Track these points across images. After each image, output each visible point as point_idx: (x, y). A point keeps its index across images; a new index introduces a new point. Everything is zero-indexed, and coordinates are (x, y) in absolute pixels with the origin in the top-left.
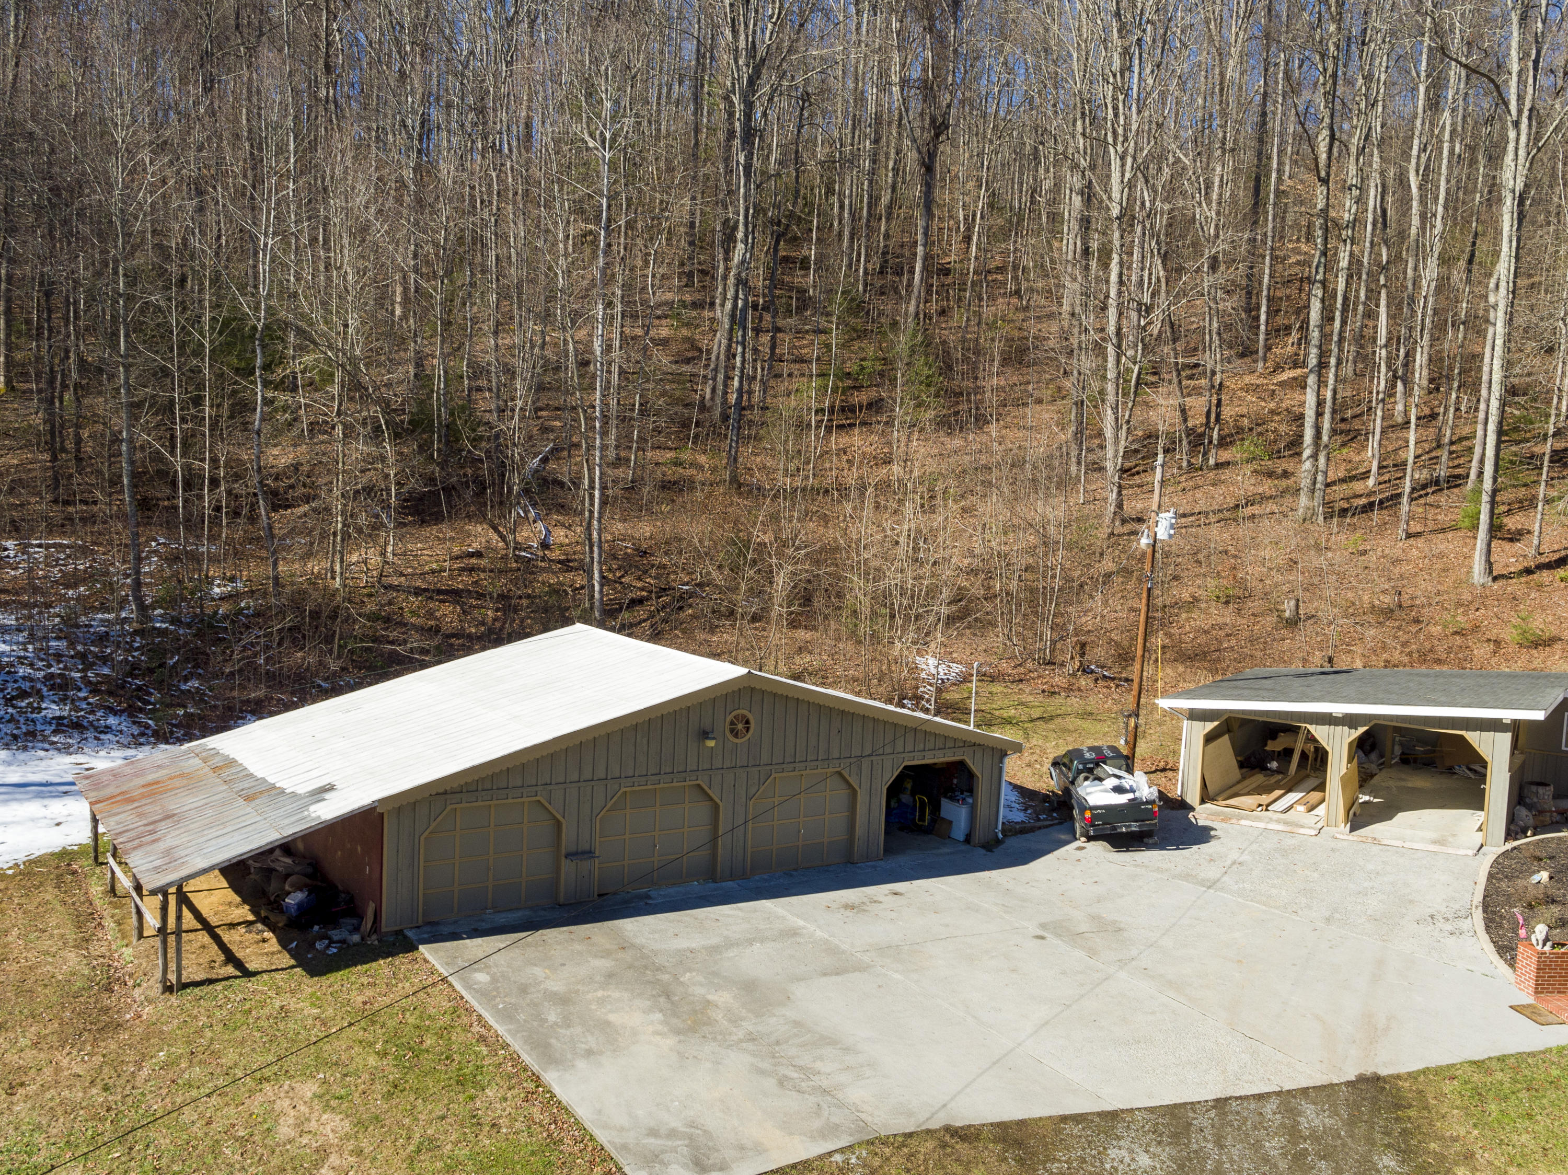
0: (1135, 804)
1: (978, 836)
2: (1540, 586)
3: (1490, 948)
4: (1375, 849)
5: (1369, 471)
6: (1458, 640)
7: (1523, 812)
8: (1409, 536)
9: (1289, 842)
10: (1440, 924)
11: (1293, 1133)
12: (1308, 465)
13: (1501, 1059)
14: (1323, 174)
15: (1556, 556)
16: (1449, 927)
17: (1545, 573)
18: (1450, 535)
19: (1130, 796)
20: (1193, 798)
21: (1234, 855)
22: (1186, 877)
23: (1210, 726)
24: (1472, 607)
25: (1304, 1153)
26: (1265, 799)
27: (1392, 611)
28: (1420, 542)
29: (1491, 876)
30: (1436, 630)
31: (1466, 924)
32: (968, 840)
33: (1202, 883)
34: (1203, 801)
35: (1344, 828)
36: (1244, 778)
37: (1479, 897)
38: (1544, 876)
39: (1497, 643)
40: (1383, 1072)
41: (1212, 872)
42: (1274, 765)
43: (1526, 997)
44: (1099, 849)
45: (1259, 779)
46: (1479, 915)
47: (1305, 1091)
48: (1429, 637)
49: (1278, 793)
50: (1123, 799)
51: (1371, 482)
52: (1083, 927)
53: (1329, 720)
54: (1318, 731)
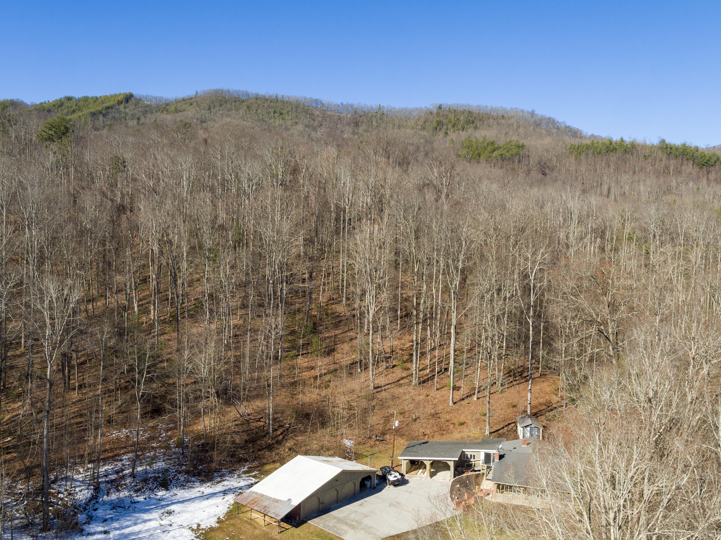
0: (398, 479)
1: (372, 487)
2: (463, 405)
3: (450, 500)
5: (427, 366)
6: (447, 423)
7: (456, 472)
8: (437, 390)
9: (421, 482)
13: (451, 517)
15: (466, 395)
16: (445, 496)
17: (463, 401)
18: (445, 389)
19: (396, 477)
20: (404, 474)
21: (413, 486)
22: (407, 491)
23: (407, 461)
24: (450, 413)
26: (416, 471)
27: (434, 415)
28: (439, 391)
29: (451, 485)
30: (443, 420)
31: (447, 495)
32: (370, 487)
33: (409, 492)
34: (407, 473)
35: (429, 478)
36: (412, 466)
37: (450, 490)
38: (458, 486)
39: (454, 424)
40: (437, 521)
41: (410, 490)
42: (416, 463)
43: (455, 506)
44: (392, 487)
45: (414, 467)
46: (449, 493)
47: (428, 525)
48: (442, 422)
49: (418, 470)
50: (396, 479)
51: (428, 370)
52: (395, 504)
53: (426, 460)
54: (425, 462)
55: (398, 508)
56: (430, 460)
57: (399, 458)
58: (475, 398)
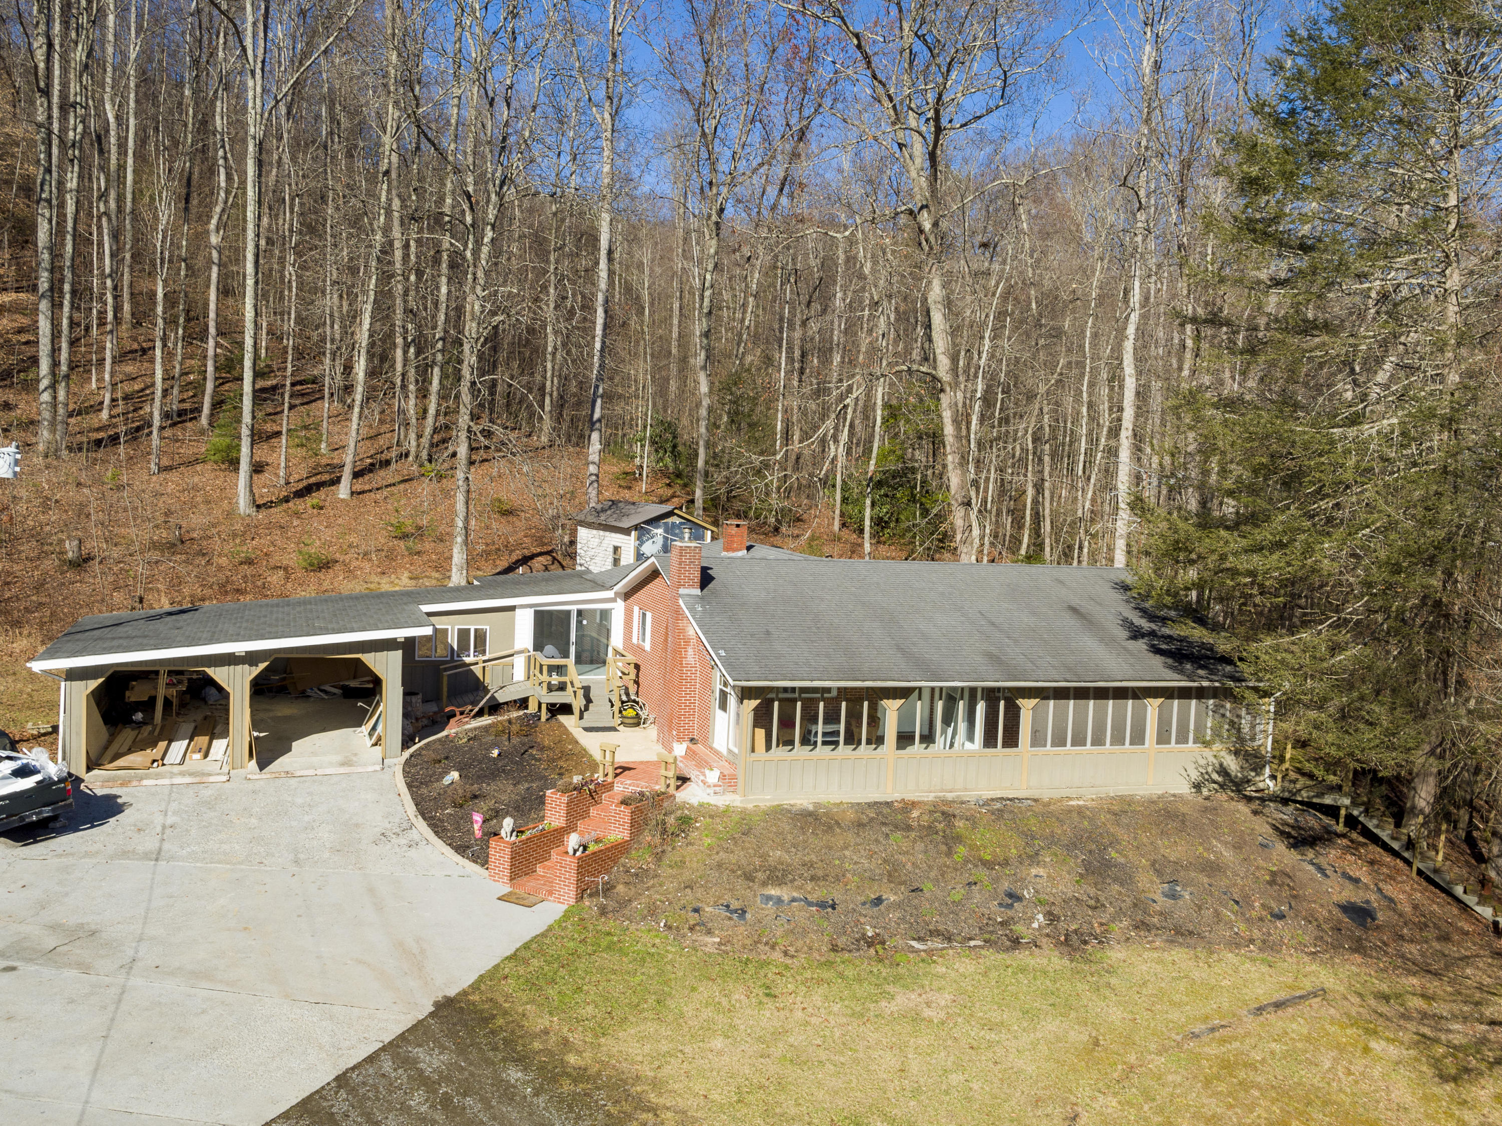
0: (45, 785)
2: (297, 514)
3: (449, 851)
4: (293, 781)
5: (102, 403)
6: (247, 570)
7: (412, 721)
8: (163, 469)
9: (206, 793)
10: (395, 840)
11: (422, 1080)
12: (46, 397)
13: (526, 946)
14: (42, 84)
15: (301, 485)
16: (403, 841)
17: (298, 501)
18: (199, 468)
19: (38, 777)
20: (79, 768)
21: (159, 820)
22: (125, 854)
23: (93, 684)
24: (248, 536)
25: (447, 1098)
26: (156, 752)
27: (175, 545)
28: (174, 476)
29: (409, 786)
30: (224, 561)
31: (414, 835)
33: (146, 856)
34: (89, 769)
35: (251, 767)
36: (112, 737)
37: (411, 808)
38: (455, 775)
39: (286, 569)
40: (452, 992)
41: (149, 843)
42: (139, 716)
43: (505, 888)
45: (127, 735)
46: (421, 825)
47: (402, 1037)
48: (220, 568)
49: (162, 745)
50: (28, 783)
51: (105, 415)
52: (50, 942)
53: (230, 660)
54: (218, 674)
55: (85, 968)
56: (251, 658)
57: (37, 666)
58: (343, 491)
